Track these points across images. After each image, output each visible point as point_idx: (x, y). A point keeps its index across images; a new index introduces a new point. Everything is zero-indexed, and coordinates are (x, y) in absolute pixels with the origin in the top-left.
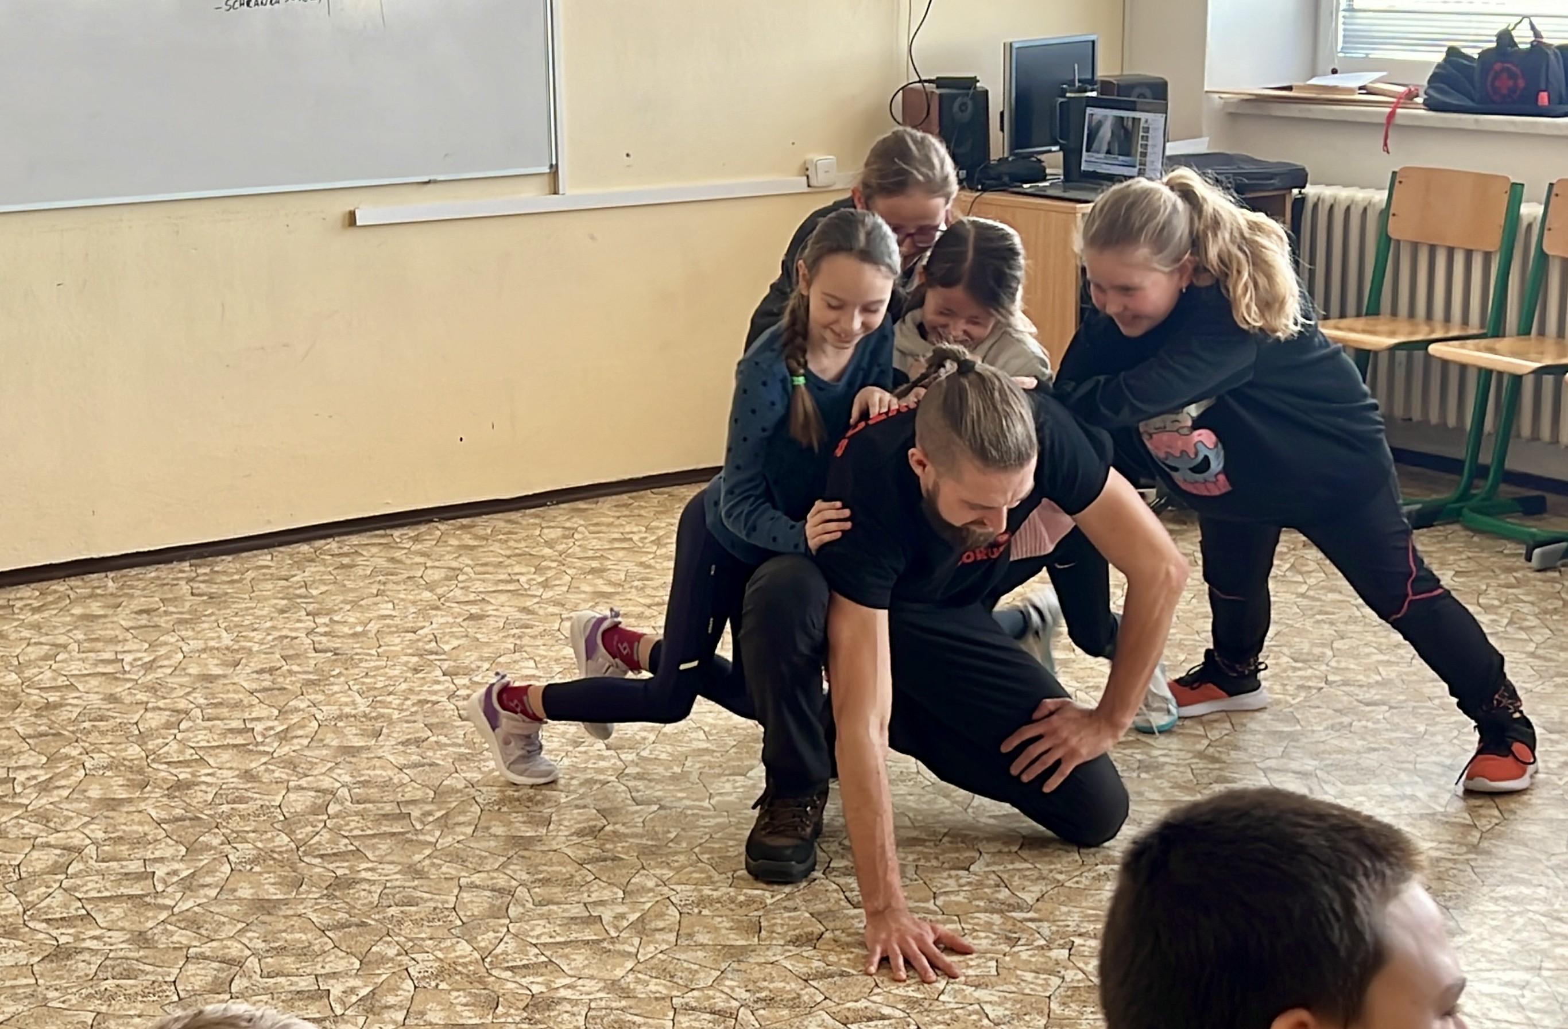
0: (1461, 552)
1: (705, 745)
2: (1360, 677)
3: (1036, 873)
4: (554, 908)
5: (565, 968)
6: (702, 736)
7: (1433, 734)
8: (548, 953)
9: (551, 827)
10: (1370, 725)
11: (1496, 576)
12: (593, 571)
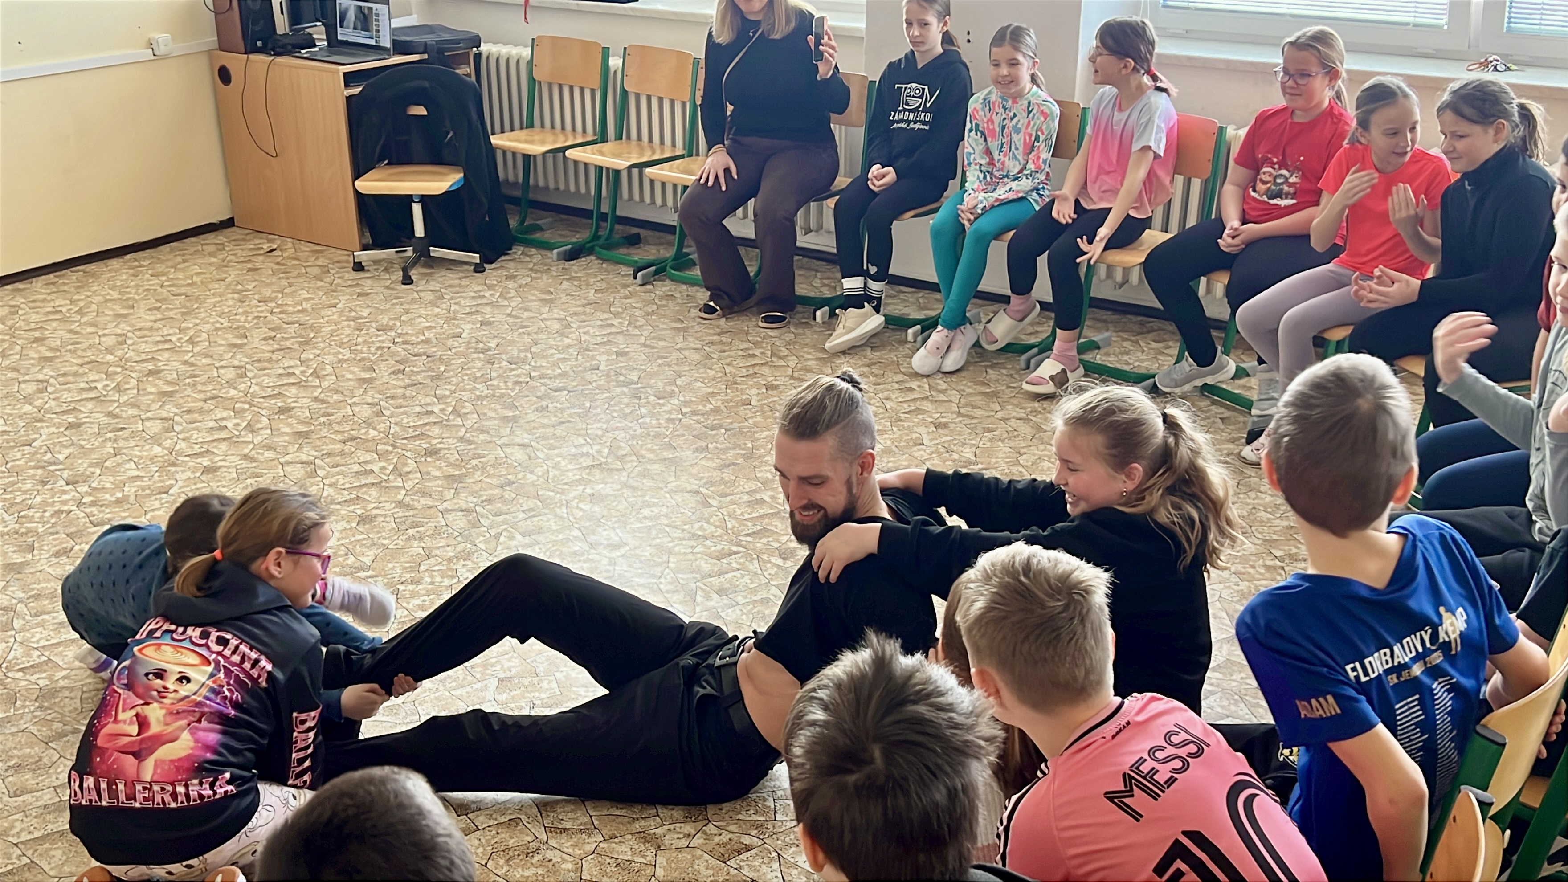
0: (596, 276)
1: (135, 473)
2: (549, 372)
3: (370, 541)
4: (45, 617)
5: (61, 663)
6: (134, 466)
7: (595, 408)
8: (47, 653)
9: (35, 552)
10: (558, 405)
11: (618, 292)
12: (36, 340)
